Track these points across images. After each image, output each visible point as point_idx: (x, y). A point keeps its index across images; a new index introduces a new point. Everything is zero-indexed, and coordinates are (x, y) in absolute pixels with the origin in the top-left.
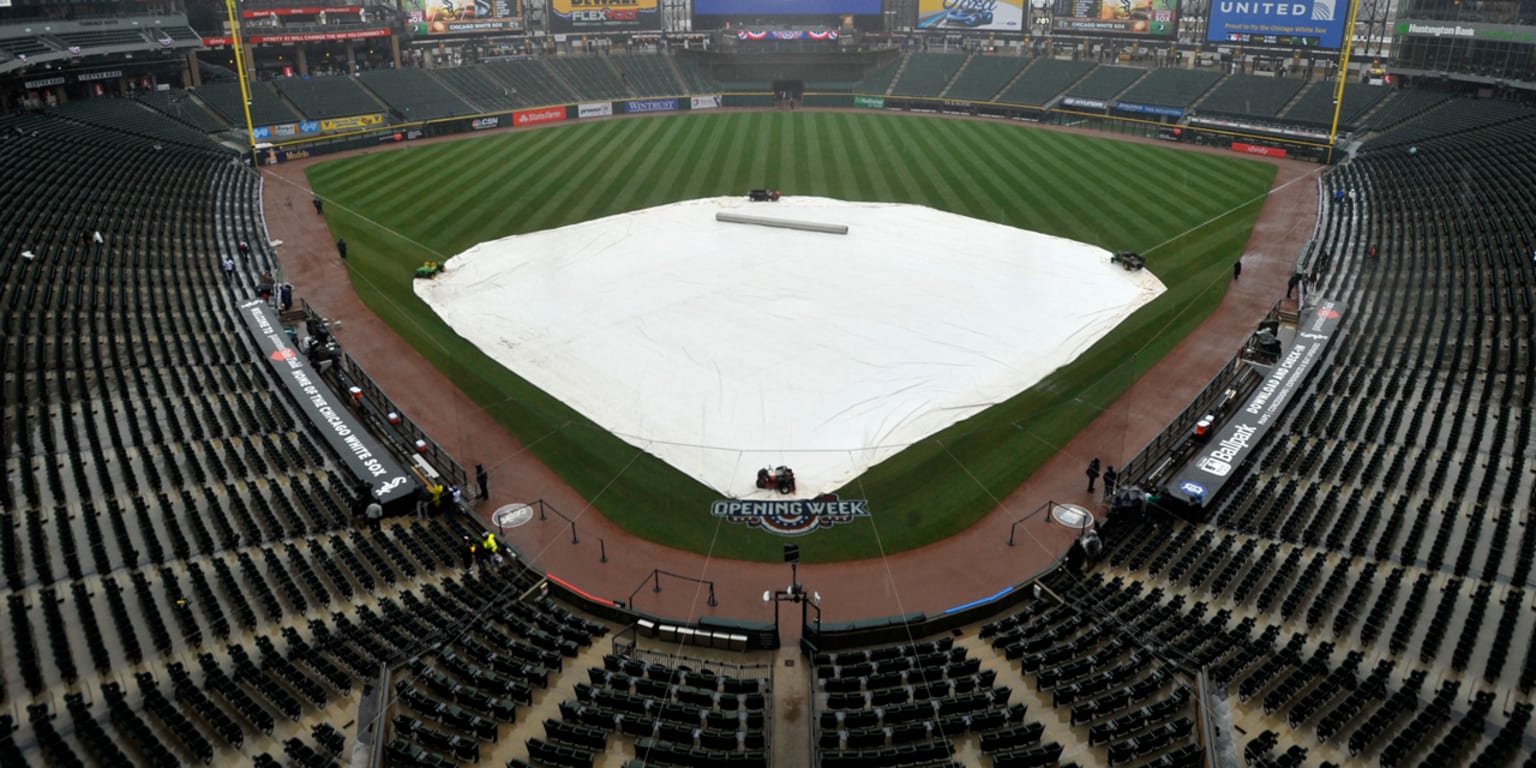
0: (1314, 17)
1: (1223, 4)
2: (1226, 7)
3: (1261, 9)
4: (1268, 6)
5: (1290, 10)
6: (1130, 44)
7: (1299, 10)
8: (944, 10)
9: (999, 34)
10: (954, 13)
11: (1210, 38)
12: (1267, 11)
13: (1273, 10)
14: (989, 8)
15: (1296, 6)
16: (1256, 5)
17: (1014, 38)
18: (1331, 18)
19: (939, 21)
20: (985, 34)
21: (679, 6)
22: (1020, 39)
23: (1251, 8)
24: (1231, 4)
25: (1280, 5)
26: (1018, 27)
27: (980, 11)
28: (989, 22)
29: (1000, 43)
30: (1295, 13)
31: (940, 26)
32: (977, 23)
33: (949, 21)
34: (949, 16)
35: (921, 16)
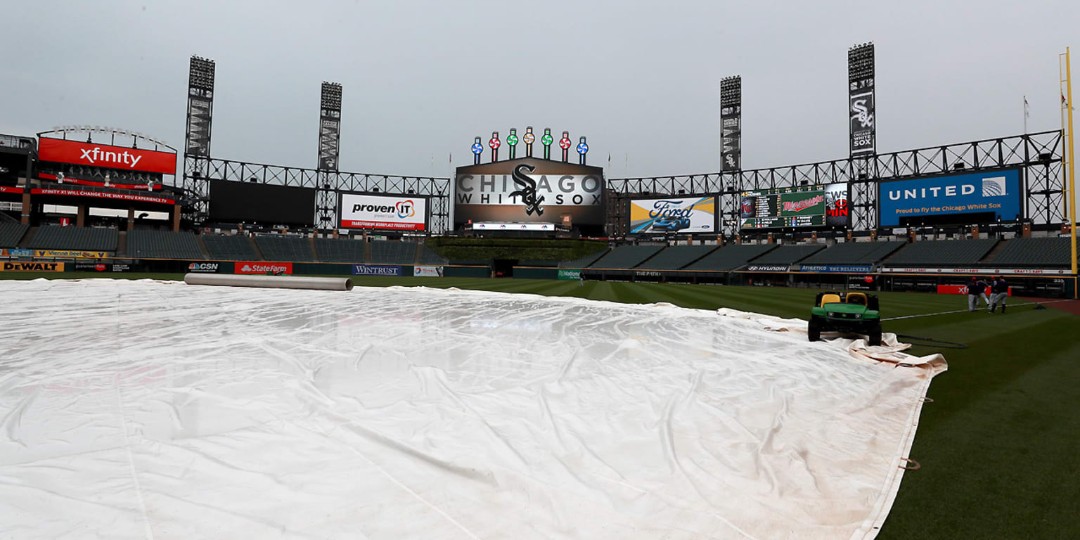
0: (985, 194)
1: (891, 193)
2: (895, 195)
3: (929, 193)
4: (935, 190)
5: (958, 190)
6: (809, 236)
7: (968, 189)
8: (650, 219)
9: (696, 236)
10: (658, 221)
11: (882, 224)
12: (935, 195)
13: (941, 193)
14: (686, 216)
15: (963, 187)
16: (923, 190)
17: (708, 238)
18: (1004, 193)
19: (646, 228)
20: (684, 236)
21: (444, 215)
22: (713, 239)
23: (919, 194)
24: (899, 192)
25: (947, 188)
26: (712, 229)
27: (679, 218)
28: (688, 226)
29: (697, 243)
30: (964, 193)
31: (647, 232)
32: (677, 229)
33: (655, 227)
34: (654, 223)
35: (632, 225)
